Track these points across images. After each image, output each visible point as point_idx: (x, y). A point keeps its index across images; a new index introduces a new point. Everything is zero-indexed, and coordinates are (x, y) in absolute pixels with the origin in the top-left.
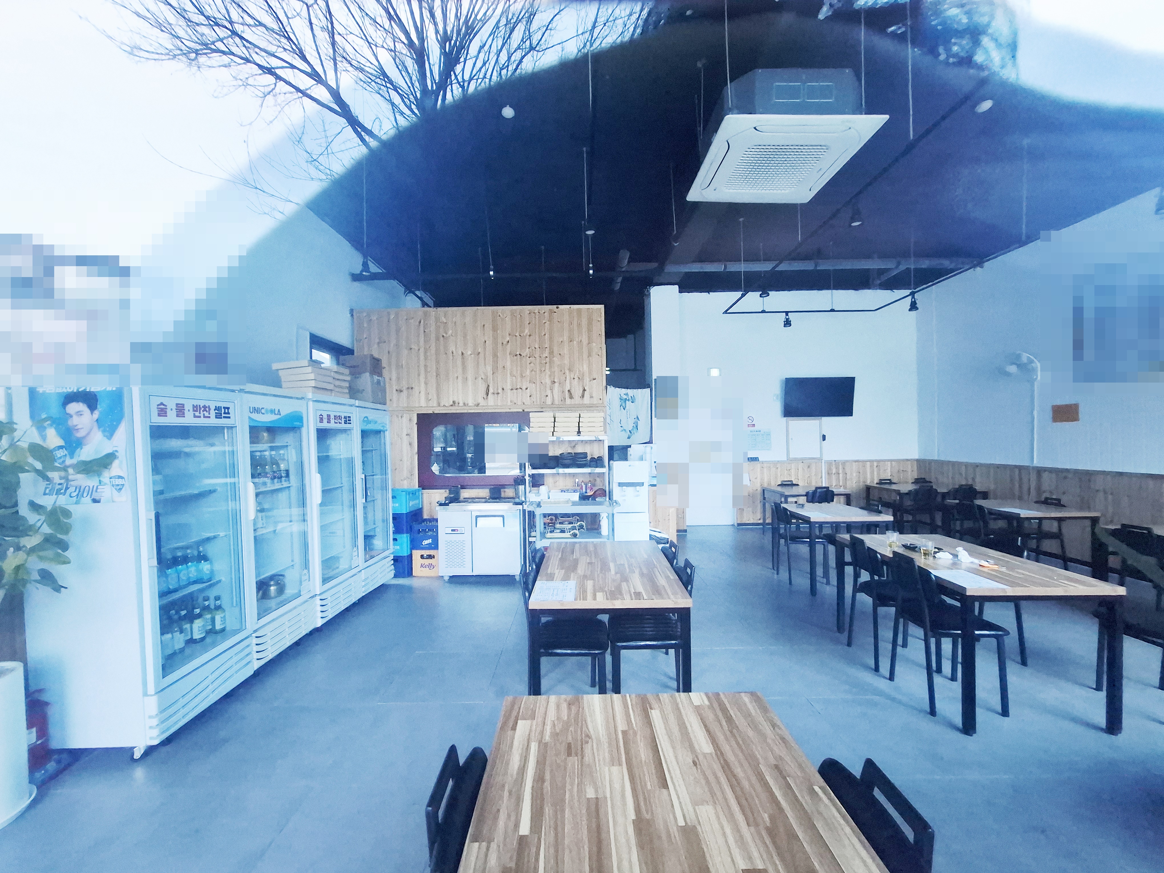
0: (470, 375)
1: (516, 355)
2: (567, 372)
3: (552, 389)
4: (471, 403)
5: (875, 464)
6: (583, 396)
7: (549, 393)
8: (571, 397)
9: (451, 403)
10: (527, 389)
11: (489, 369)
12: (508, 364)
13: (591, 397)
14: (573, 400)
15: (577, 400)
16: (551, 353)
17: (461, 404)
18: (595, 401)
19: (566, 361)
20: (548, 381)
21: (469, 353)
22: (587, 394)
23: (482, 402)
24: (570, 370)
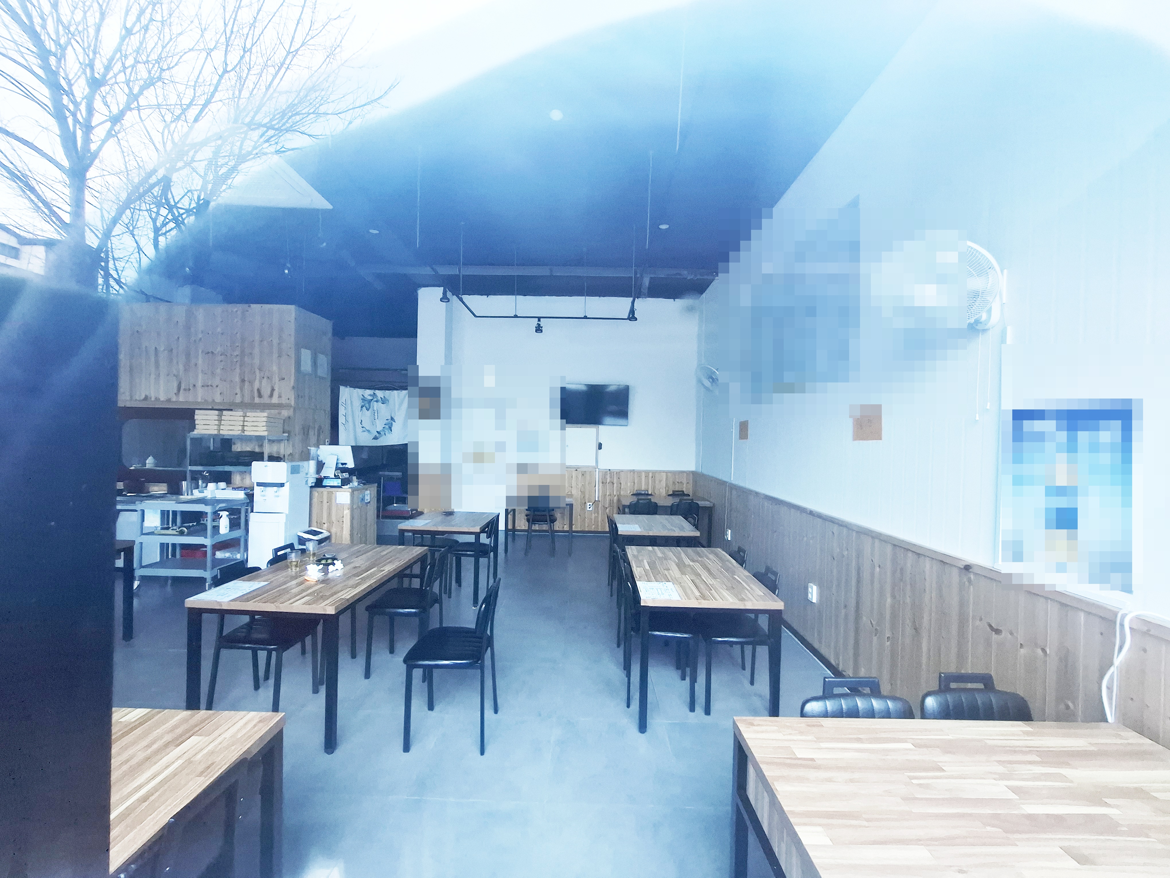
0: (163, 370)
1: (209, 353)
2: (257, 371)
3: (242, 389)
4: (162, 398)
5: (650, 475)
6: (271, 396)
7: (238, 390)
8: (260, 396)
9: (143, 397)
10: (217, 386)
11: (181, 367)
12: (200, 362)
13: (280, 397)
14: (262, 399)
15: (266, 400)
16: (243, 351)
17: (153, 399)
18: (284, 401)
19: (257, 361)
20: (237, 379)
21: (162, 349)
22: (276, 394)
23: (174, 399)
24: (260, 370)
